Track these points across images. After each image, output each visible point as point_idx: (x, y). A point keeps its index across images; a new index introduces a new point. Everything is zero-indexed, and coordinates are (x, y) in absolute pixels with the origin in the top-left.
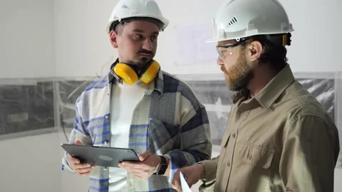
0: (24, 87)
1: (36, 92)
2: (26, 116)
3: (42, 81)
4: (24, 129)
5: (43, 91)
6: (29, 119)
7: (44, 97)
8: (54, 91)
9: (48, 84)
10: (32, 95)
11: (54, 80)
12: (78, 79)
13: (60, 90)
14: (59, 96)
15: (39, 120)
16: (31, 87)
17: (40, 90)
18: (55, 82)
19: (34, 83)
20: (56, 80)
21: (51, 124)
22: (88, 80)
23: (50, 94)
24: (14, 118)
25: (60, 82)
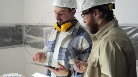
0: (10, 27)
1: (15, 29)
2: (10, 40)
3: (18, 25)
4: (10, 45)
5: (18, 29)
6: (12, 41)
7: (18, 32)
8: (23, 30)
9: (20, 26)
10: (13, 31)
11: (23, 25)
12: (32, 25)
13: (25, 29)
14: (25, 32)
15: (16, 41)
16: (13, 28)
17: (17, 29)
18: (23, 26)
19: (14, 26)
20: (24, 25)
21: (21, 43)
22: (35, 25)
23: (21, 31)
24: (6, 40)
25: (25, 26)
